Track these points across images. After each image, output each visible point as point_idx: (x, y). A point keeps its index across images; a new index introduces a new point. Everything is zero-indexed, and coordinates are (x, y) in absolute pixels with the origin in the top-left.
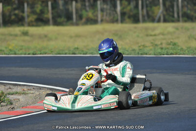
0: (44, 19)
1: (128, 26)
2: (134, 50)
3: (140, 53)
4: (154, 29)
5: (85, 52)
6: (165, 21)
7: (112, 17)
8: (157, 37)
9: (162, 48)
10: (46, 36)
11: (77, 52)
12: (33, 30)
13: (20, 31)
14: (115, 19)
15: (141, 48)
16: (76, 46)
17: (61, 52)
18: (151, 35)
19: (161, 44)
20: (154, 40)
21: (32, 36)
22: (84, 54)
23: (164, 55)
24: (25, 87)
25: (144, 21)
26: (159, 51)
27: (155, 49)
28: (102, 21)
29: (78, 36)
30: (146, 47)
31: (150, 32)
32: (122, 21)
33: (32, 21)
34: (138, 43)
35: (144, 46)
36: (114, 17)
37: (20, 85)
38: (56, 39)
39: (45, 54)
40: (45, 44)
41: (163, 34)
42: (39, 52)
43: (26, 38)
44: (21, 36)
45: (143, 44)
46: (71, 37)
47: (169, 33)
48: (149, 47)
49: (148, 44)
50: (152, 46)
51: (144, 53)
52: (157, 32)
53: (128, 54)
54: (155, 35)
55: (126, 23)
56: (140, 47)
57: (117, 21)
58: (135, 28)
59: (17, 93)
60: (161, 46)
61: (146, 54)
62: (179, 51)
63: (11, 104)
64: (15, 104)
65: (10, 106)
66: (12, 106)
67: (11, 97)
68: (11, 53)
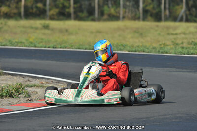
0: (66, 13)
1: (150, 24)
2: (154, 48)
3: (161, 51)
4: (175, 28)
6: (187, 20)
7: (133, 15)
8: (179, 36)
9: (183, 48)
10: (67, 30)
12: (54, 24)
13: (41, 24)
15: (162, 46)
17: (81, 47)
18: (172, 34)
19: (182, 43)
20: (175, 39)
21: (53, 29)
23: (184, 54)
24: (44, 80)
25: (167, 19)
26: (180, 50)
27: (176, 48)
29: (99, 32)
30: (167, 45)
31: (171, 31)
32: (144, 19)
33: (53, 15)
34: (159, 42)
35: (164, 44)
36: (136, 15)
37: (38, 78)
38: (77, 33)
39: (65, 48)
40: (65, 38)
41: (184, 34)
42: (59, 46)
43: (47, 31)
44: (41, 29)
45: (164, 42)
46: (92, 32)
47: (191, 33)
48: (170, 45)
49: (168, 43)
50: (173, 45)
51: (165, 52)
52: (178, 31)
53: (148, 52)
54: (176, 34)
55: (148, 21)
56: (160, 45)
57: (139, 19)
58: (157, 26)
59: (35, 86)
60: (182, 45)
61: (167, 53)
63: (29, 96)
64: (33, 97)
65: (28, 98)
66: (30, 99)
67: (29, 89)
68: (31, 45)
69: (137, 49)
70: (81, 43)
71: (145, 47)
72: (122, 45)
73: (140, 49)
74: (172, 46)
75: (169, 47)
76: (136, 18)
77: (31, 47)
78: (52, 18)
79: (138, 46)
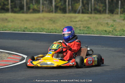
0: (6, 8)
1: (59, 15)
4: (76, 17)
5: (31, 30)
6: (83, 13)
7: (49, 9)
8: (77, 23)
9: (80, 30)
11: (26, 30)
16: (26, 27)
17: (16, 30)
18: (74, 22)
19: (80, 27)
20: (75, 24)
22: (30, 32)
23: (81, 34)
25: (70, 12)
27: (76, 30)
29: (27, 20)
31: (73, 19)
32: (56, 12)
38: (13, 21)
41: (81, 21)
46: (22, 21)
47: (85, 20)
52: (77, 19)
53: (58, 33)
54: (76, 21)
55: (58, 13)
57: (52, 12)
58: (64, 16)
69: (51, 31)
71: (56, 29)
72: (42, 29)
73: (53, 31)
76: (50, 11)
79: (52, 29)
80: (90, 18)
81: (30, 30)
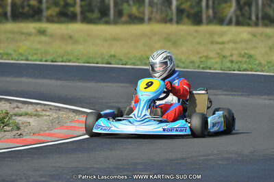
0: (69, 13)
1: (186, 29)
2: (192, 62)
3: (201, 66)
4: (222, 34)
5: (124, 62)
6: (238, 24)
7: (164, 15)
8: (227, 46)
9: (232, 62)
10: (71, 37)
11: (113, 62)
12: (53, 28)
13: (35, 28)
14: (169, 18)
15: (203, 59)
16: (113, 53)
17: (91, 60)
18: (218, 43)
19: (231, 55)
20: (221, 50)
21: (51, 36)
22: (122, 64)
23: (234, 70)
24: (39, 106)
25: (210, 22)
26: (229, 64)
27: (222, 62)
28: (150, 19)
29: (115, 39)
30: (211, 58)
31: (217, 38)
32: (178, 22)
33: (52, 16)
34: (199, 53)
35: (207, 57)
36: (167, 15)
37: (31, 103)
38: (85, 41)
39: (69, 62)
40: (69, 48)
41: (234, 42)
42: (61, 60)
43: (44, 38)
44: (36, 35)
45: (205, 54)
46: (106, 40)
47: (243, 41)
48: (214, 58)
49: (212, 55)
50: (219, 57)
51: (207, 67)
52: (226, 39)
53: (184, 68)
54: (223, 43)
55: (184, 24)
56: (201, 58)
57: (171, 21)
58: (197, 31)
59: (26, 114)
60: (230, 58)
61: (210, 68)
62: (256, 66)
63: (18, 129)
64: (24, 130)
65: (17, 132)
66: (19, 132)
67: (19, 119)
68: (21, 58)
70: (91, 55)
71: (180, 60)
74: (217, 60)
75: (213, 61)
76: (167, 20)
77: (22, 60)
78: (50, 20)
80: (254, 35)
81: (121, 60)
